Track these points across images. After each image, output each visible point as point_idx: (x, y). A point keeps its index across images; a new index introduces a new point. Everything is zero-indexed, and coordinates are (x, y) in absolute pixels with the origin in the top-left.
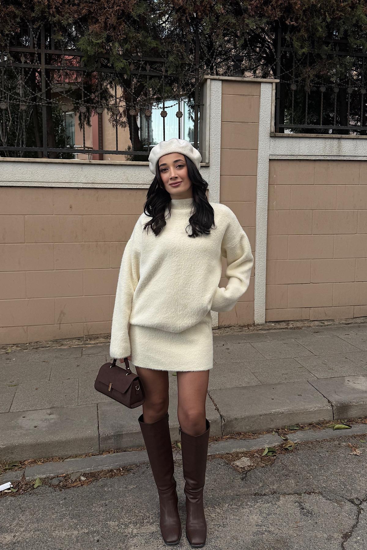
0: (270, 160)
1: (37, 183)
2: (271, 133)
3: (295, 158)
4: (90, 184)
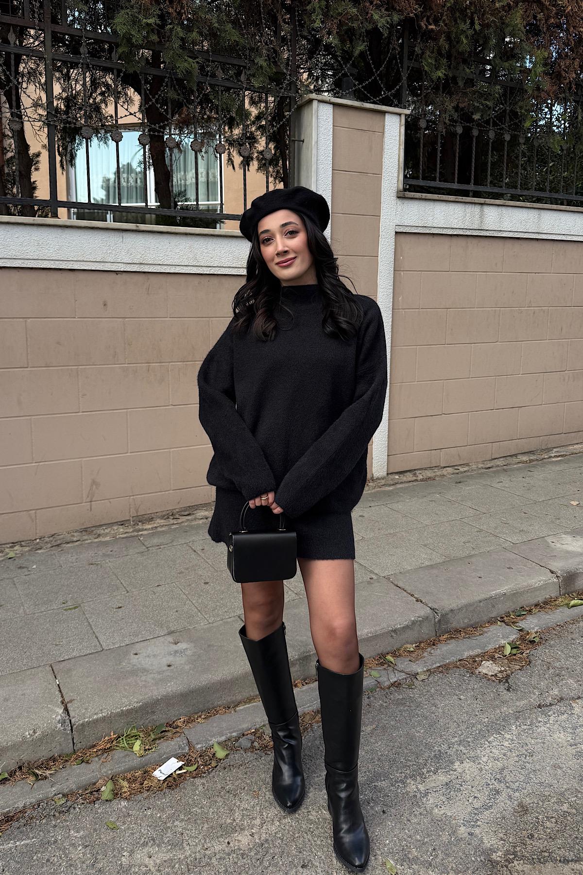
0: (396, 233)
1: (47, 262)
2: (398, 192)
3: (428, 232)
4: (137, 266)
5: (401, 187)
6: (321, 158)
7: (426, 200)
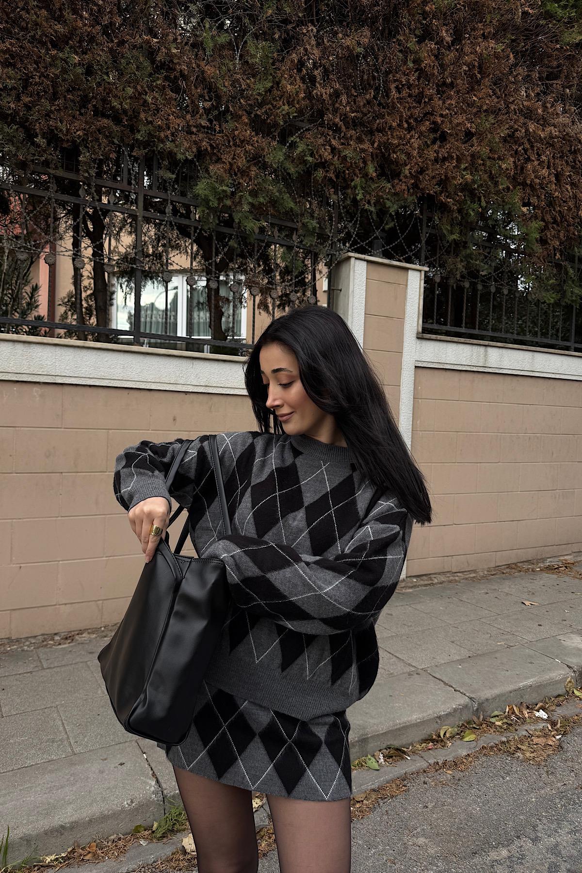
0: (416, 367)
2: (418, 333)
3: (442, 367)
4: (203, 388)
5: (420, 330)
6: (356, 304)
7: (440, 341)
